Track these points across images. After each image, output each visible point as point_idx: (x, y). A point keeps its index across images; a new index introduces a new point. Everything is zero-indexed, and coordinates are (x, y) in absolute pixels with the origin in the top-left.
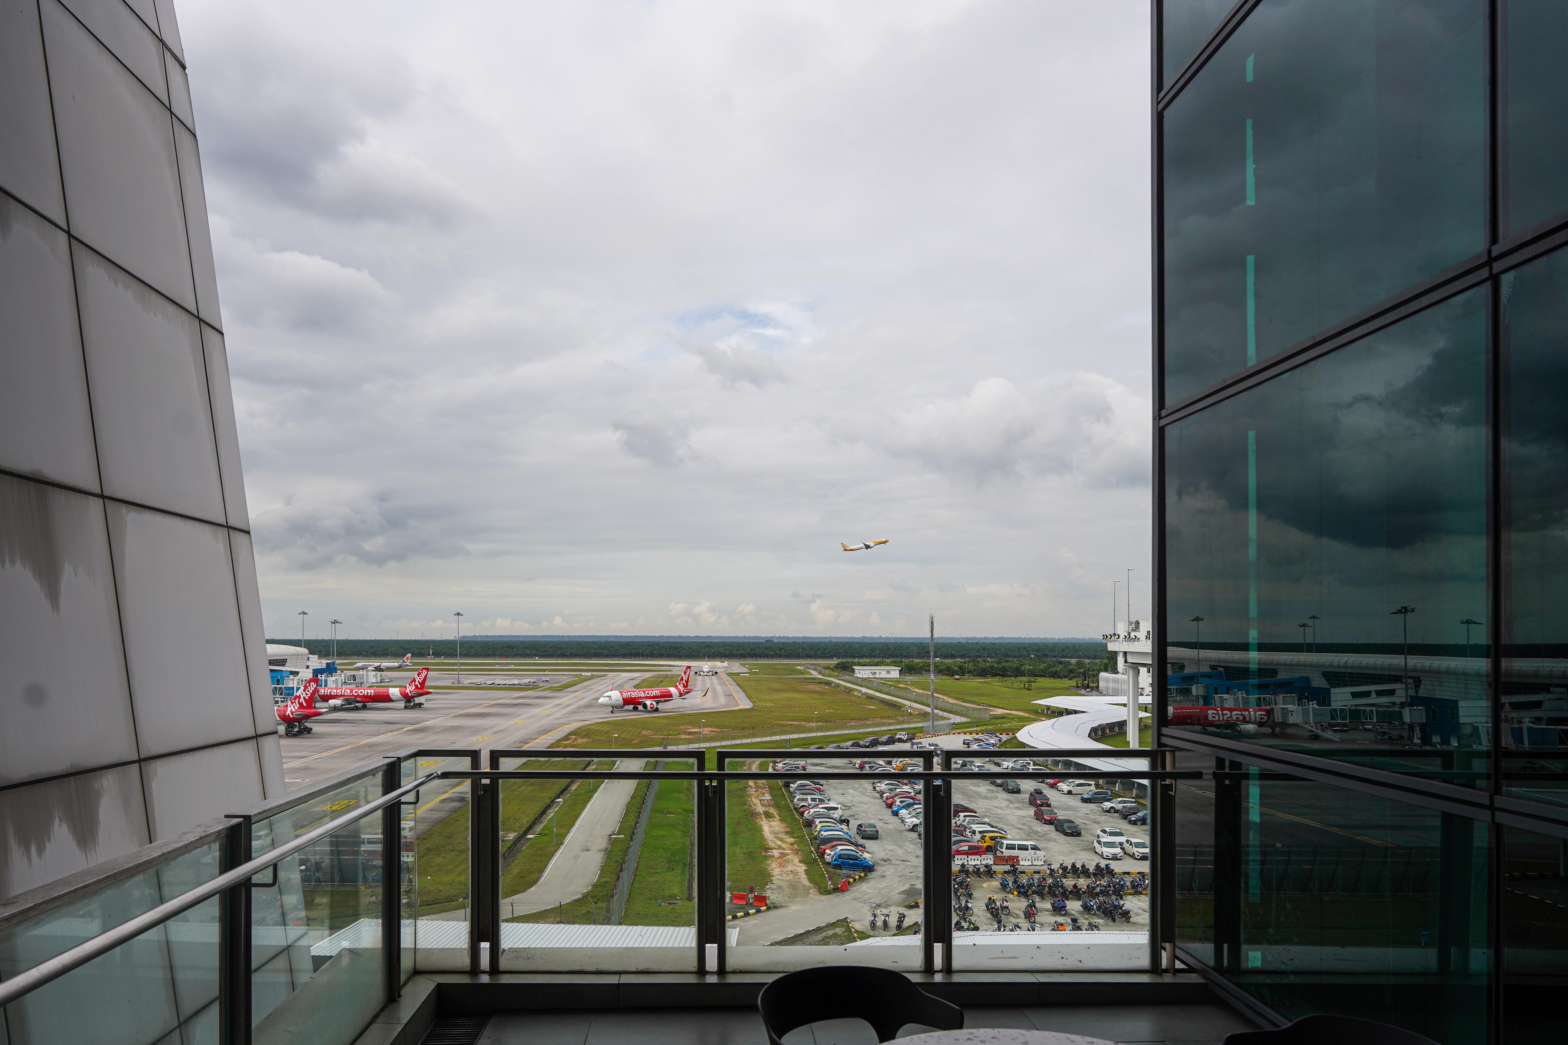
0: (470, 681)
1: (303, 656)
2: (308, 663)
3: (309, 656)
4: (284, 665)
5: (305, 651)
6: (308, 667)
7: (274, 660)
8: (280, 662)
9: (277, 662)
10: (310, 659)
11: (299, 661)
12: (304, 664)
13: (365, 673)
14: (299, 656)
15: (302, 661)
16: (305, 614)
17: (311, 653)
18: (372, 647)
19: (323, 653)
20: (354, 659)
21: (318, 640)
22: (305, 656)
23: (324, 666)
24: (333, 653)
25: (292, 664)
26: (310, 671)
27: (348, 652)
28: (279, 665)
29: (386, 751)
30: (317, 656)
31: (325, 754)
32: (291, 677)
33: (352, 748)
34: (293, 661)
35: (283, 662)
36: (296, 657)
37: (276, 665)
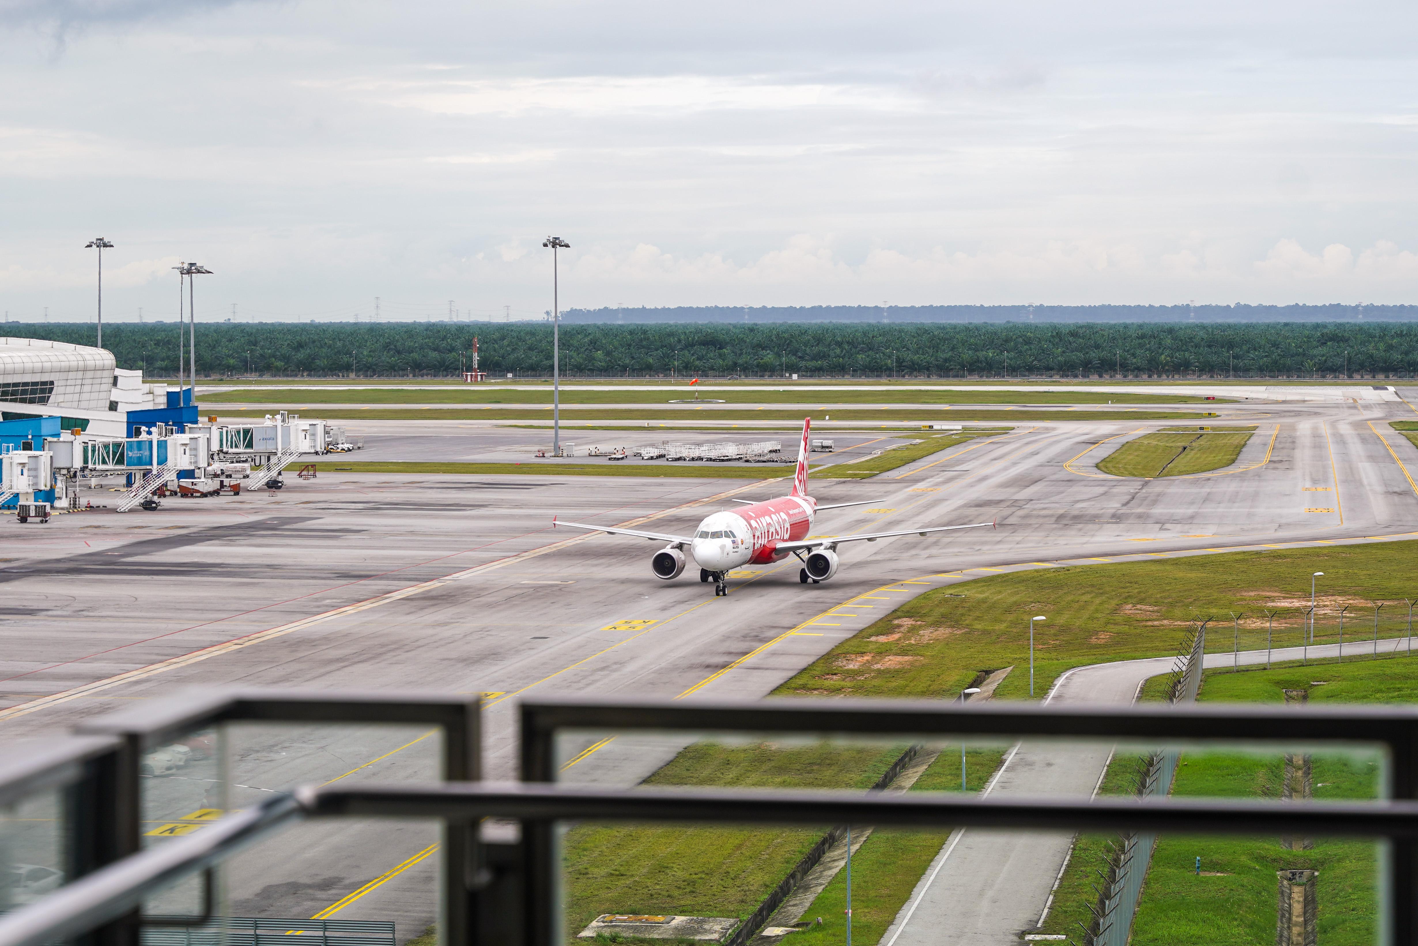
0: (592, 448)
1: (99, 374)
2: (115, 395)
3: (118, 372)
4: (43, 401)
5: (104, 357)
6: (113, 406)
7: (16, 385)
8: (34, 392)
9: (24, 392)
10: (120, 379)
11: (87, 388)
12: (103, 395)
13: (279, 423)
14: (89, 374)
15: (96, 388)
16: (105, 245)
17: (124, 362)
18: (300, 346)
19: (159, 364)
20: (250, 383)
21: (145, 325)
22: (106, 373)
23: (161, 403)
24: (187, 362)
25: (68, 397)
26: (121, 417)
27: (232, 361)
28: (32, 401)
29: (338, 660)
30: (140, 373)
31: (160, 669)
32: (66, 436)
33: (239, 651)
34: (70, 389)
35: (43, 391)
36: (80, 375)
37: (23, 401)
